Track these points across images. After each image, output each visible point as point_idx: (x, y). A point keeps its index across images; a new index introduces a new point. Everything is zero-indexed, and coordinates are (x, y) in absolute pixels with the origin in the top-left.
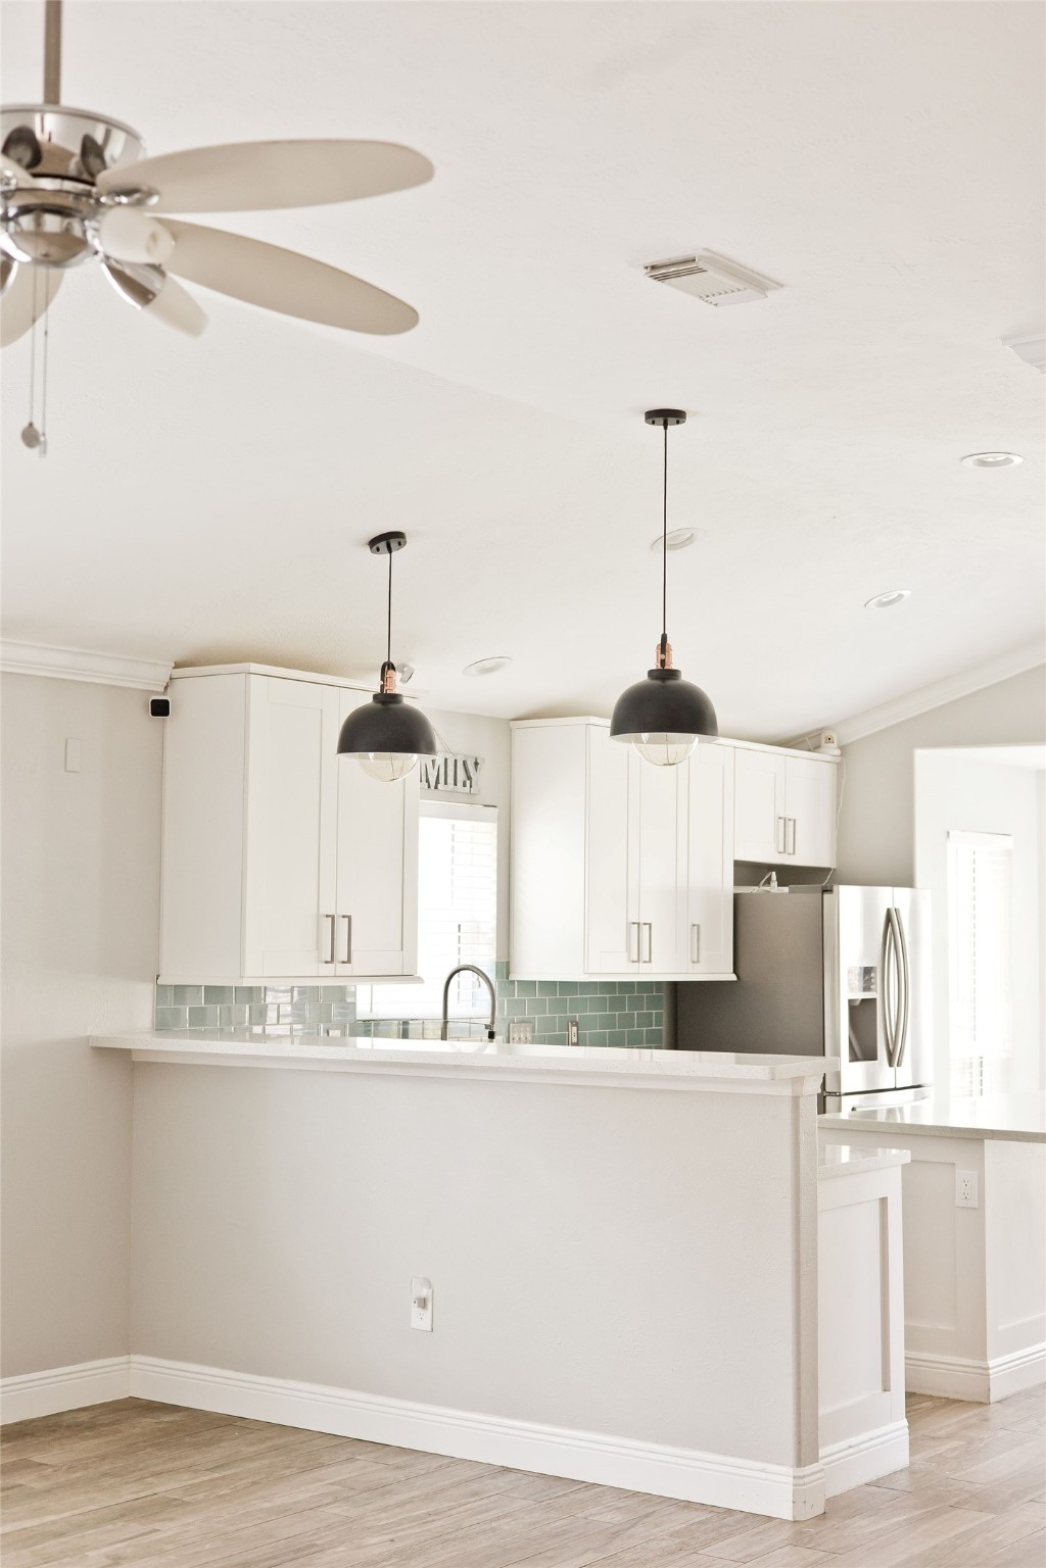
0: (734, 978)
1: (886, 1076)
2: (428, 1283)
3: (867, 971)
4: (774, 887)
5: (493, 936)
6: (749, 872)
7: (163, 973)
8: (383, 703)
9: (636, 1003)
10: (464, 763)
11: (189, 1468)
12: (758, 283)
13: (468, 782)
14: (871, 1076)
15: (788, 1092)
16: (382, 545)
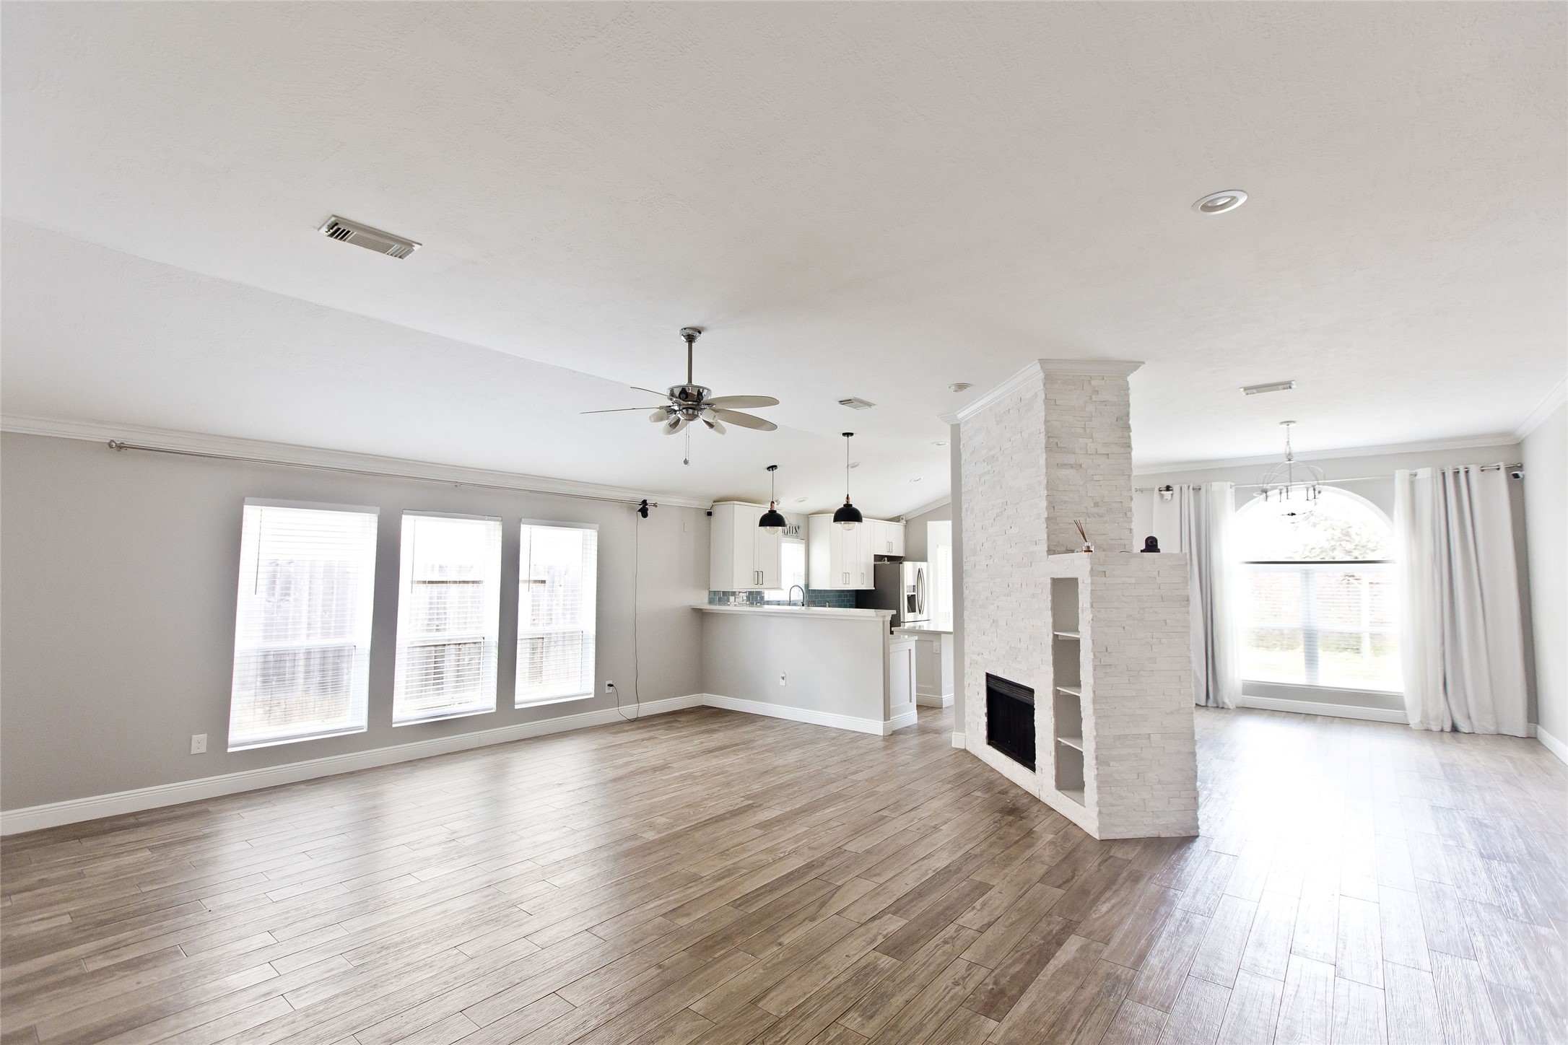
1: (920, 617)
2: (784, 672)
3: (914, 586)
4: (886, 562)
6: (878, 558)
9: (846, 596)
10: (796, 528)
11: (720, 722)
12: (869, 405)
13: (796, 533)
14: (915, 617)
15: (881, 620)
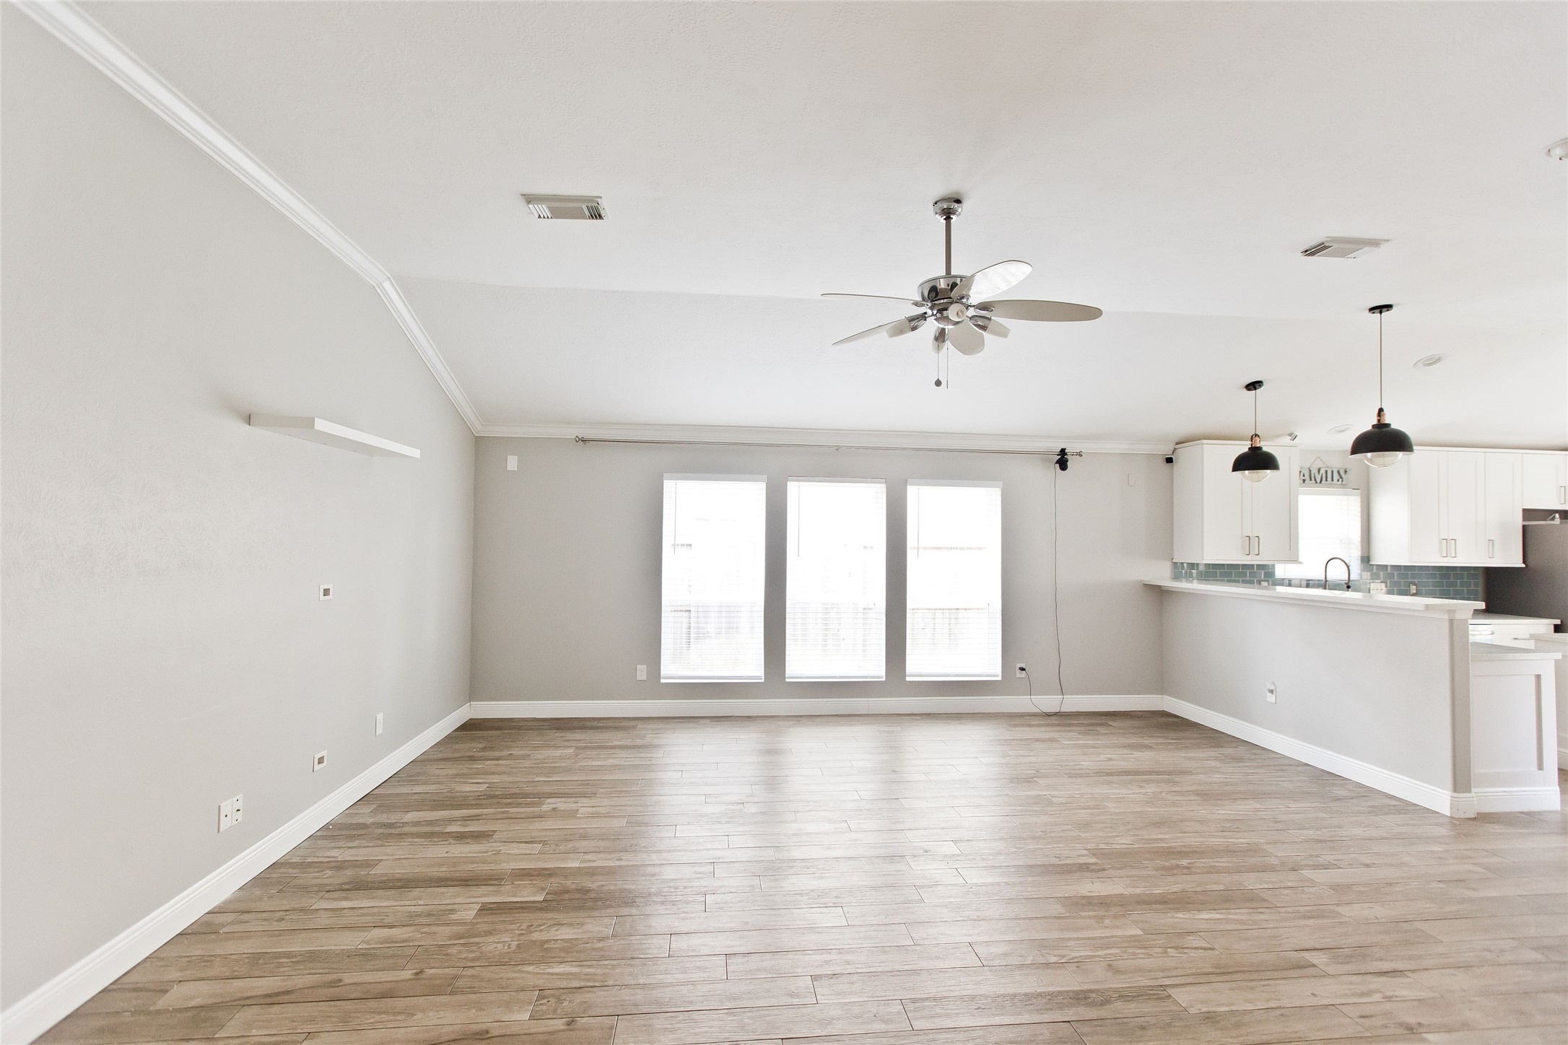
0: (1524, 566)
5: (1359, 545)
7: (1175, 557)
8: (1253, 451)
10: (1338, 472)
13: (1340, 480)
16: (1251, 387)
